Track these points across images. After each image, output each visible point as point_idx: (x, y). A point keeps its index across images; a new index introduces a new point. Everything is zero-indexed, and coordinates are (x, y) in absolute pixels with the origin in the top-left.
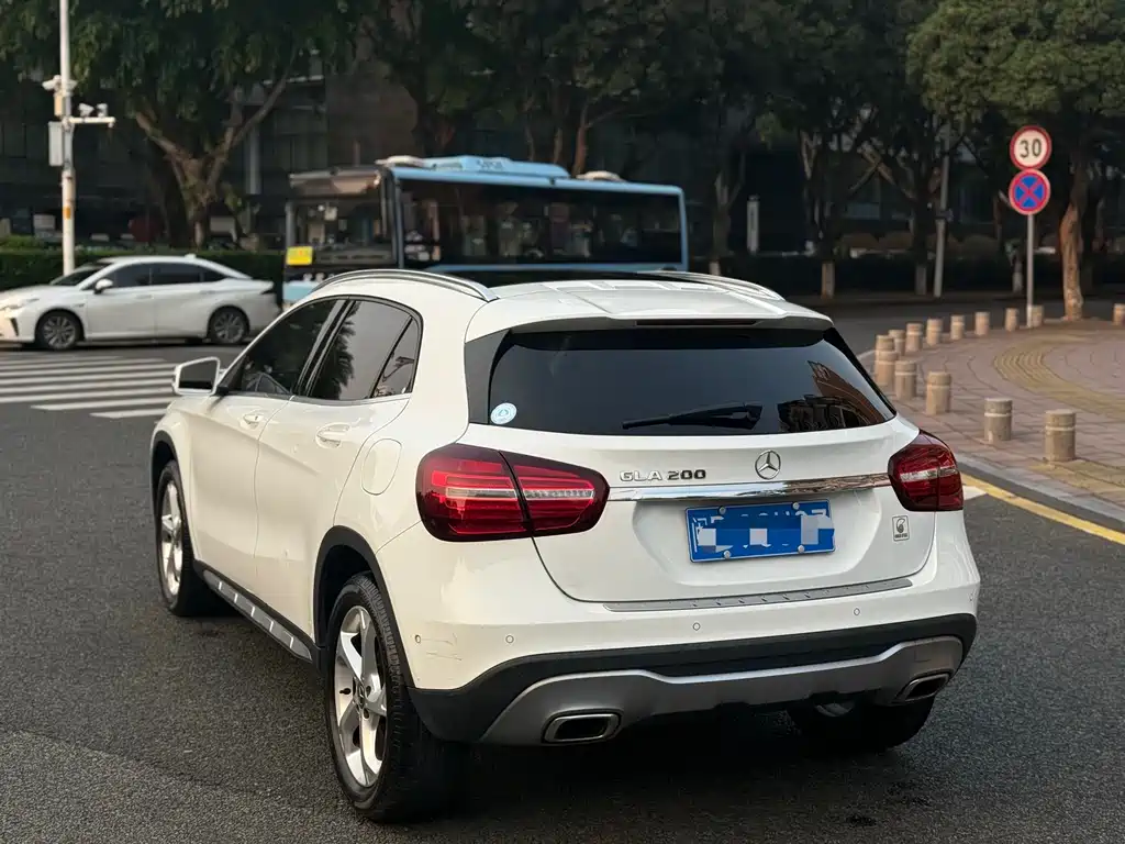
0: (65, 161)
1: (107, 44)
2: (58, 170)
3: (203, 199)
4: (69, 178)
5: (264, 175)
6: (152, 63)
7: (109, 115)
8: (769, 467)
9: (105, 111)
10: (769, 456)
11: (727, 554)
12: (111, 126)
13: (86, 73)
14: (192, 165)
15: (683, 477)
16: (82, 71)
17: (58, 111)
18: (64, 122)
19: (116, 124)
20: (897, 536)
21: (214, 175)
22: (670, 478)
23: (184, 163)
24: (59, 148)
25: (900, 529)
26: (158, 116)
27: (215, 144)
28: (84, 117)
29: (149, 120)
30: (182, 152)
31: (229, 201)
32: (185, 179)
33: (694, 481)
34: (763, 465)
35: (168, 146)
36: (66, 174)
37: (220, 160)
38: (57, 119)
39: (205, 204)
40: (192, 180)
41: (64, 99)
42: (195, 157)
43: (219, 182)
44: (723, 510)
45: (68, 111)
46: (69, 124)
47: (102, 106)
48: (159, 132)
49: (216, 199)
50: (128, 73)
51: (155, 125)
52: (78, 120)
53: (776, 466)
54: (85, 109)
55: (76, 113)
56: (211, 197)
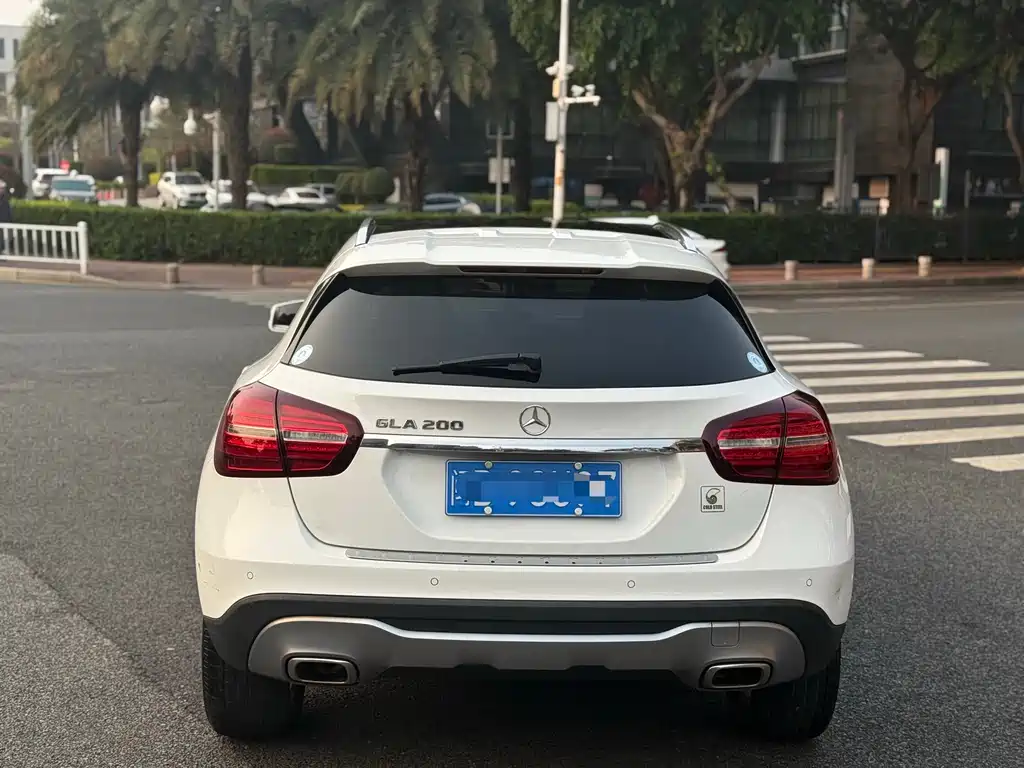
0: (558, 135)
1: (611, 33)
2: (553, 144)
3: (688, 167)
4: (562, 152)
5: (788, 144)
6: (647, 48)
7: (596, 94)
8: (535, 422)
9: (593, 92)
10: (535, 411)
11: (488, 510)
12: (596, 104)
13: (591, 59)
14: (680, 136)
15: (438, 427)
16: (587, 57)
17: (555, 93)
18: (560, 103)
19: (600, 102)
20: (707, 507)
21: (699, 145)
22: (425, 427)
23: (673, 134)
24: (555, 125)
25: (712, 499)
26: (654, 93)
27: (703, 117)
28: (575, 97)
29: (645, 96)
30: (671, 126)
31: (709, 168)
32: (674, 149)
33: (450, 432)
34: (529, 419)
35: (660, 120)
36: (560, 148)
37: (705, 131)
38: (554, 100)
39: (689, 171)
40: (679, 150)
41: (561, 82)
42: (683, 129)
43: (702, 153)
44: (489, 464)
45: (564, 92)
46: (564, 104)
47: (591, 87)
48: (653, 108)
49: (700, 167)
50: (627, 57)
51: (649, 101)
52: (570, 100)
53: (546, 422)
54: (577, 89)
55: (570, 94)
56: (695, 166)
